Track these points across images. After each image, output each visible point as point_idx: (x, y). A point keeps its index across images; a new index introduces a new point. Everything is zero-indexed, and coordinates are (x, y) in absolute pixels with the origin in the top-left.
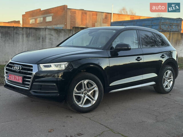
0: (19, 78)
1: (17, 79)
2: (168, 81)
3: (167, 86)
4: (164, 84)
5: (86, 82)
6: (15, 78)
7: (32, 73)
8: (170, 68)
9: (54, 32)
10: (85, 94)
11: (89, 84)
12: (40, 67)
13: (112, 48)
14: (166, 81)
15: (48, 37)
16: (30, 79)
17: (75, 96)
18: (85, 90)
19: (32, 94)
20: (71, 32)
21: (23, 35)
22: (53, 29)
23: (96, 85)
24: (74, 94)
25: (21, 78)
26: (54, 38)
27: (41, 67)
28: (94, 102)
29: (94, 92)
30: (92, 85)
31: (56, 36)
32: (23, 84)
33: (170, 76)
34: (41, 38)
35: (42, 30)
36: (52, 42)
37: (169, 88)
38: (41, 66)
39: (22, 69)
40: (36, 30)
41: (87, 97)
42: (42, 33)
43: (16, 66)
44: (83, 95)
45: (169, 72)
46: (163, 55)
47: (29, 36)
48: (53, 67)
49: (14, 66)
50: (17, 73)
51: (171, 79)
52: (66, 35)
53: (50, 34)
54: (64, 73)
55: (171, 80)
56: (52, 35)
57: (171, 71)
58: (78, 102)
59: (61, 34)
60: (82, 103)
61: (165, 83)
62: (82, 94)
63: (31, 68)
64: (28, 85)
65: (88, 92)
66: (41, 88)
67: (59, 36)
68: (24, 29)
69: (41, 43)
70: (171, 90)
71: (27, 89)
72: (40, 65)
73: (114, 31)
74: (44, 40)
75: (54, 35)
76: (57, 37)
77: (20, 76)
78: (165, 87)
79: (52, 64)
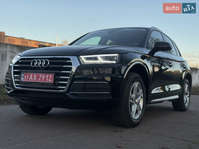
0: (47, 76)
1: (42, 78)
6: (37, 77)
7: (72, 67)
8: (187, 81)
9: (17, 49)
10: (134, 101)
12: (81, 60)
15: (9, 54)
16: (68, 76)
22: (15, 45)
23: (142, 91)
25: (51, 76)
28: (141, 112)
32: (54, 84)
35: (2, 46)
38: (83, 59)
41: (136, 106)
42: (2, 49)
48: (100, 60)
50: (41, 70)
51: (188, 94)
53: (12, 51)
57: (188, 85)
64: (65, 85)
65: (136, 99)
66: (85, 88)
69: (1, 62)
70: (188, 107)
71: (62, 91)
72: (81, 56)
73: (144, 30)
74: (4, 58)
77: (50, 73)
78: (185, 102)
79: (99, 56)
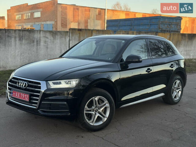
0: (25, 95)
1: (22, 97)
2: (177, 91)
3: (175, 97)
4: (173, 95)
5: (97, 99)
6: (20, 95)
7: (40, 91)
8: (179, 77)
9: (50, 34)
10: (96, 111)
11: (100, 101)
12: (48, 84)
13: (122, 60)
14: (174, 92)
15: (43, 40)
16: (38, 97)
17: (86, 113)
18: (96, 107)
19: (40, 114)
20: (67, 34)
21: (15, 38)
22: (48, 31)
23: (107, 101)
24: (85, 112)
25: (28, 96)
26: (49, 41)
27: (50, 85)
28: (106, 119)
29: (106, 109)
30: (103, 102)
31: (52, 38)
32: (30, 102)
33: (179, 86)
34: (35, 41)
35: (36, 33)
36: (47, 45)
37: (178, 98)
38: (50, 83)
39: (29, 86)
40: (30, 33)
41: (98, 115)
42: (36, 36)
43: (21, 82)
44: (94, 113)
45: (178, 82)
46: (172, 65)
47: (22, 38)
48: (63, 85)
49: (19, 82)
50: (22, 90)
51: (179, 88)
52: (62, 37)
53: (45, 37)
54: (75, 90)
55: (179, 90)
56: (47, 38)
57: (179, 81)
58: (89, 120)
59: (57, 36)
60: (93, 122)
61: (174, 93)
62: (93, 111)
63: (39, 85)
64: (36, 103)
65: (99, 109)
66: (50, 106)
67: (54, 38)
68: (17, 31)
69: (36, 47)
70: (179, 101)
71: (35, 107)
73: (123, 42)
74: (39, 43)
75: (50, 38)
76: (53, 40)
77: (27, 93)
78: (173, 97)
79: (62, 81)
